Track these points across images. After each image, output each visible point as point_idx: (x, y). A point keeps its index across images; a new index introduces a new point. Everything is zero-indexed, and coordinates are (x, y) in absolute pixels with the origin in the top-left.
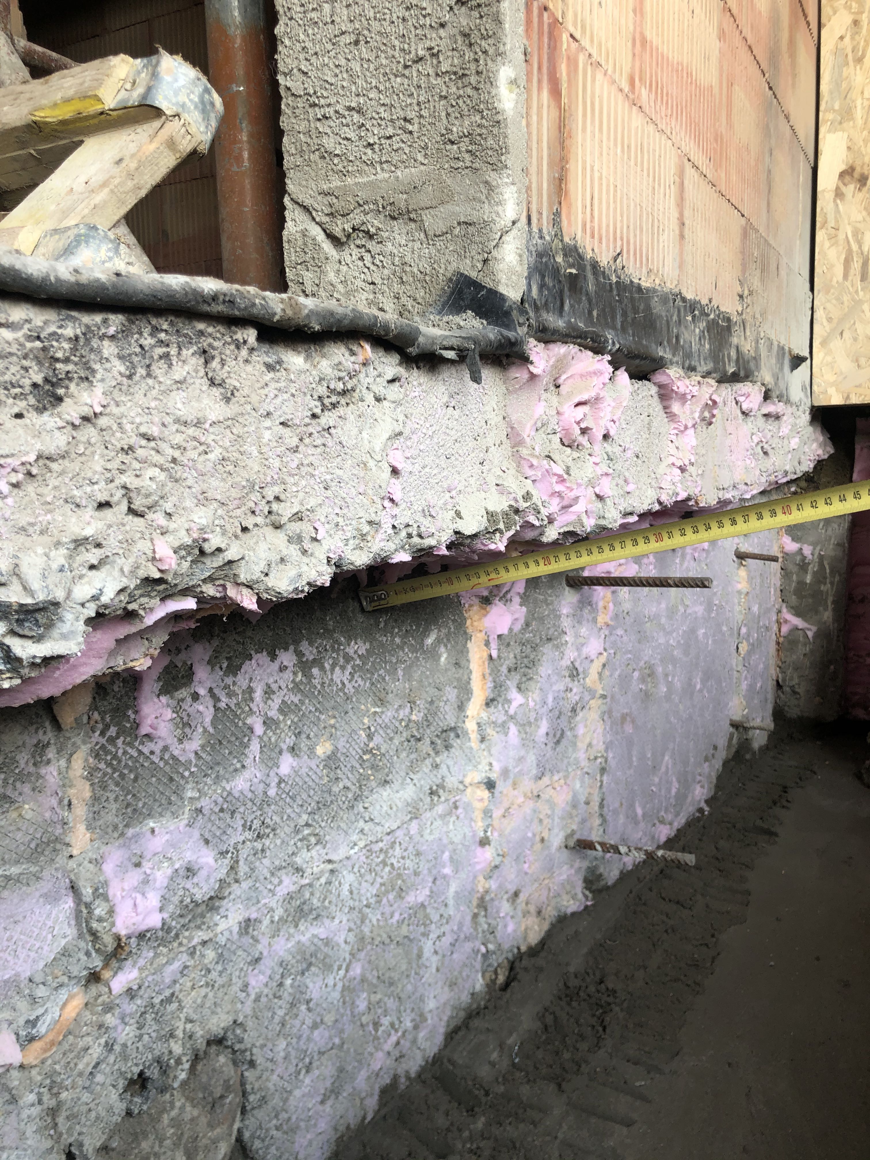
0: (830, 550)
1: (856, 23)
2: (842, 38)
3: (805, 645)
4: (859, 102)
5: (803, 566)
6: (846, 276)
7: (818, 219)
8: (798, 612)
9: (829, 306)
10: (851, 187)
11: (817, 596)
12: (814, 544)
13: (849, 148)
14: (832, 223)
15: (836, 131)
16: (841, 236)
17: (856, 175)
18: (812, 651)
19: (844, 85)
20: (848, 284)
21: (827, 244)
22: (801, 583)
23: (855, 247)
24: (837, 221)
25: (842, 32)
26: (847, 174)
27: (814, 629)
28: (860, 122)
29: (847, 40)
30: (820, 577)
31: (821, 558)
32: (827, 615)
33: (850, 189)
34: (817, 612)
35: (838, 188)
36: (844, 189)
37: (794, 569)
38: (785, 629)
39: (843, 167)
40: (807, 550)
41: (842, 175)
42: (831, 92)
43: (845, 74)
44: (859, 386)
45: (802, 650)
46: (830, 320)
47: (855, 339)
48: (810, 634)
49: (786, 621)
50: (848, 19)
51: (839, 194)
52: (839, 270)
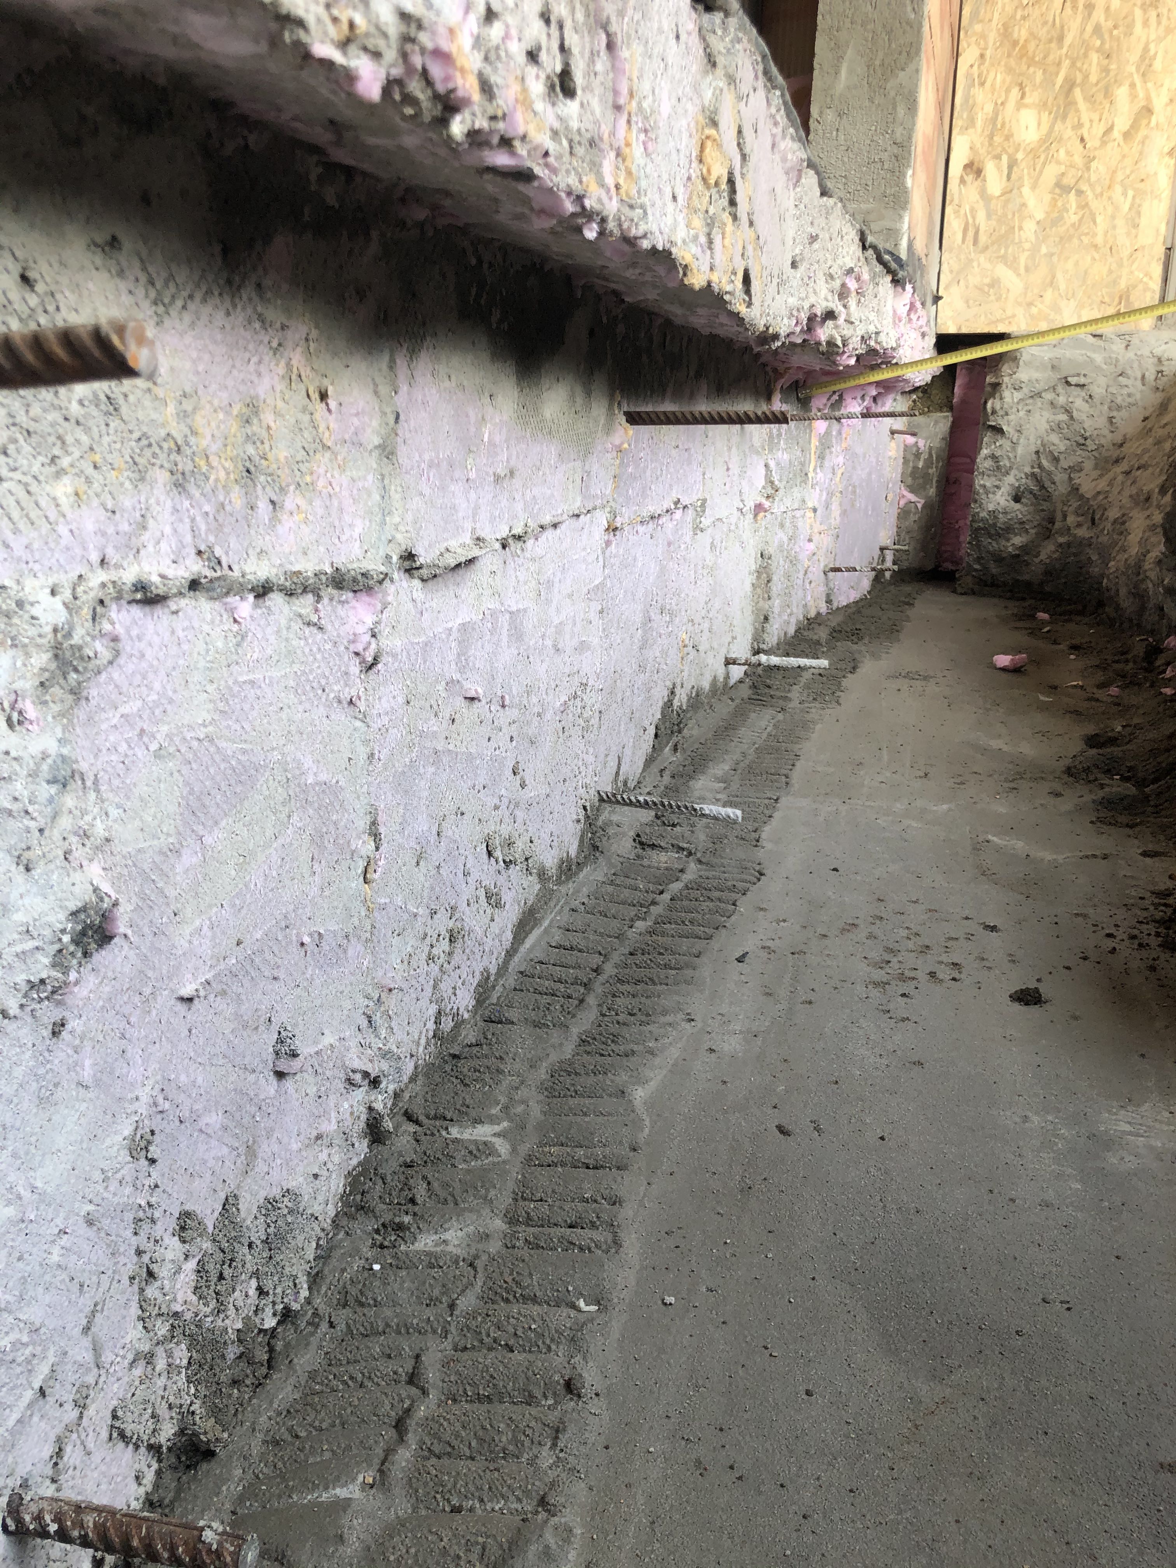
0: (937, 443)
1: (982, 56)
2: (972, 66)
3: (915, 514)
4: (980, 115)
5: (917, 455)
6: (963, 241)
7: (948, 198)
8: (912, 491)
9: (951, 262)
10: (971, 176)
11: (926, 477)
12: (926, 439)
13: (971, 148)
14: (956, 201)
15: (963, 134)
16: (962, 212)
17: (975, 168)
18: (920, 518)
19: (971, 102)
20: (964, 246)
21: (952, 216)
22: (915, 468)
23: (970, 221)
24: (960, 200)
25: (972, 62)
26: (968, 167)
27: (923, 501)
28: (979, 130)
29: (975, 67)
30: (929, 463)
31: (930, 448)
32: (932, 491)
33: (969, 178)
34: (925, 489)
35: (962, 177)
36: (966, 177)
37: (912, 458)
38: (902, 503)
39: (966, 162)
40: (921, 443)
41: (966, 167)
42: (962, 105)
43: (972, 93)
44: (967, 320)
45: (913, 517)
46: (951, 272)
47: (967, 287)
48: (919, 506)
49: (903, 496)
50: (977, 53)
51: (962, 181)
52: (959, 236)
